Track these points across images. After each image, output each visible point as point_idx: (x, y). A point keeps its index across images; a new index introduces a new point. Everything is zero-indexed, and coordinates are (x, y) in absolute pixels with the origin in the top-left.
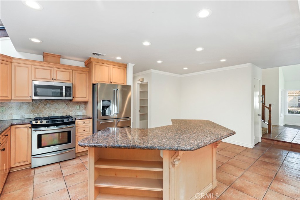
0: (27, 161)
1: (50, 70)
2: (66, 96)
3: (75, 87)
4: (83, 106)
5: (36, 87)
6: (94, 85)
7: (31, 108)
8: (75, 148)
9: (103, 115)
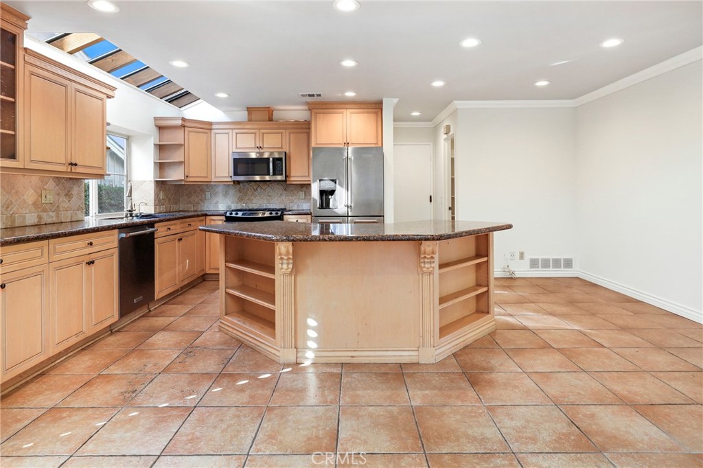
2: (274, 174)
9: (322, 207)
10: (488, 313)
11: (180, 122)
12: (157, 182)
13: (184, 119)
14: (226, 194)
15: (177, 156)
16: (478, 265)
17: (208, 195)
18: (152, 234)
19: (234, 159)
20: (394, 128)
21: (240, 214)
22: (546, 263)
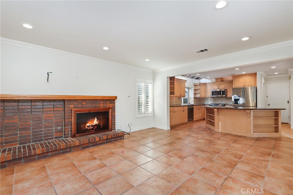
1: (217, 85)
3: (227, 91)
7: (214, 100)
9: (235, 103)
10: (278, 132)
11: (199, 84)
12: (194, 97)
13: (200, 83)
14: (210, 100)
15: (198, 92)
16: (275, 119)
17: (206, 100)
18: (193, 107)
19: (212, 92)
21: (213, 105)
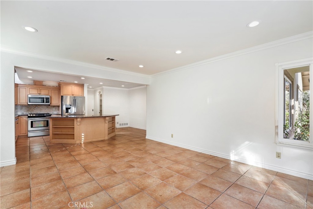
0: (26, 134)
1: (37, 89)
2: (46, 102)
3: (51, 98)
4: (57, 108)
5: (30, 98)
6: (62, 96)
7: (27, 109)
8: (49, 129)
10: (114, 132)
14: (21, 109)
16: (113, 123)
20: (88, 90)
21: (34, 115)
22: (123, 124)
